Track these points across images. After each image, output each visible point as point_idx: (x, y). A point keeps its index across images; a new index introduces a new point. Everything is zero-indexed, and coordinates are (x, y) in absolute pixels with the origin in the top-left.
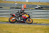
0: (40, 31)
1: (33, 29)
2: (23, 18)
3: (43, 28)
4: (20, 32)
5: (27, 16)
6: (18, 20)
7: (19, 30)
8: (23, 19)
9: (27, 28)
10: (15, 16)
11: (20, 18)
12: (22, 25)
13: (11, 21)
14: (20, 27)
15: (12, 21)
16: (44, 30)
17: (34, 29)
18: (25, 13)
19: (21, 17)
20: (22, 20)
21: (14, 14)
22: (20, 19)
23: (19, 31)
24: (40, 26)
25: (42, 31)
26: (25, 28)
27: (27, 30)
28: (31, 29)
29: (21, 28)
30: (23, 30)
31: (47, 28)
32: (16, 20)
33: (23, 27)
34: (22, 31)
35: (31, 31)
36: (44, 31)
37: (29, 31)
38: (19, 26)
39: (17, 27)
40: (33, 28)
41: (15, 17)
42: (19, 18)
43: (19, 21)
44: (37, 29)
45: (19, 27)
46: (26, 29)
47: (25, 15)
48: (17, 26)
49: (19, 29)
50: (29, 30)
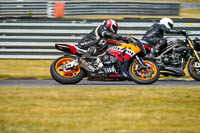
0: (125, 111)
1: (94, 103)
2: (113, 60)
3: (139, 100)
4: (43, 117)
5: (132, 50)
6: (93, 69)
7: (37, 109)
8: (115, 64)
9: (70, 100)
10: (77, 54)
11: (102, 60)
12: (48, 91)
13: (62, 73)
14: (42, 98)
15: (66, 74)
16: (143, 104)
17: (101, 103)
18: (120, 38)
19: (106, 57)
20: (113, 69)
21: (72, 44)
22: (101, 65)
23: (35, 113)
24: (124, 90)
25: (134, 111)
26: (62, 100)
27: (72, 109)
28: (87, 103)
29: (46, 103)
30: (53, 109)
31: (157, 96)
32: (82, 69)
33: (54, 99)
34: (51, 113)
35: (86, 112)
36: (144, 108)
37: (79, 112)
38: (36, 94)
39: (26, 99)
40: (96, 99)
41: (80, 55)
42: (98, 60)
43: (96, 72)
44: (114, 102)
45: (36, 98)
46: (69, 106)
47: (121, 48)
48: (28, 95)
49: (34, 105)
50: (79, 109)
